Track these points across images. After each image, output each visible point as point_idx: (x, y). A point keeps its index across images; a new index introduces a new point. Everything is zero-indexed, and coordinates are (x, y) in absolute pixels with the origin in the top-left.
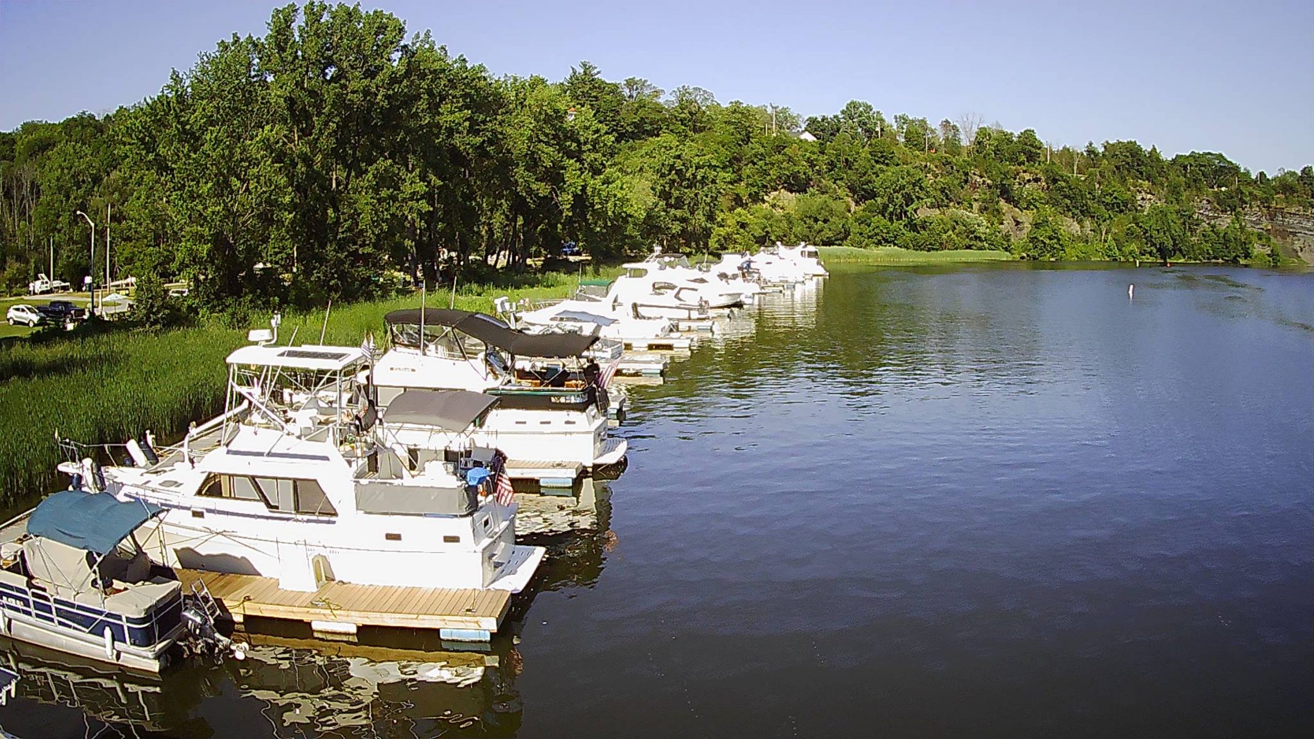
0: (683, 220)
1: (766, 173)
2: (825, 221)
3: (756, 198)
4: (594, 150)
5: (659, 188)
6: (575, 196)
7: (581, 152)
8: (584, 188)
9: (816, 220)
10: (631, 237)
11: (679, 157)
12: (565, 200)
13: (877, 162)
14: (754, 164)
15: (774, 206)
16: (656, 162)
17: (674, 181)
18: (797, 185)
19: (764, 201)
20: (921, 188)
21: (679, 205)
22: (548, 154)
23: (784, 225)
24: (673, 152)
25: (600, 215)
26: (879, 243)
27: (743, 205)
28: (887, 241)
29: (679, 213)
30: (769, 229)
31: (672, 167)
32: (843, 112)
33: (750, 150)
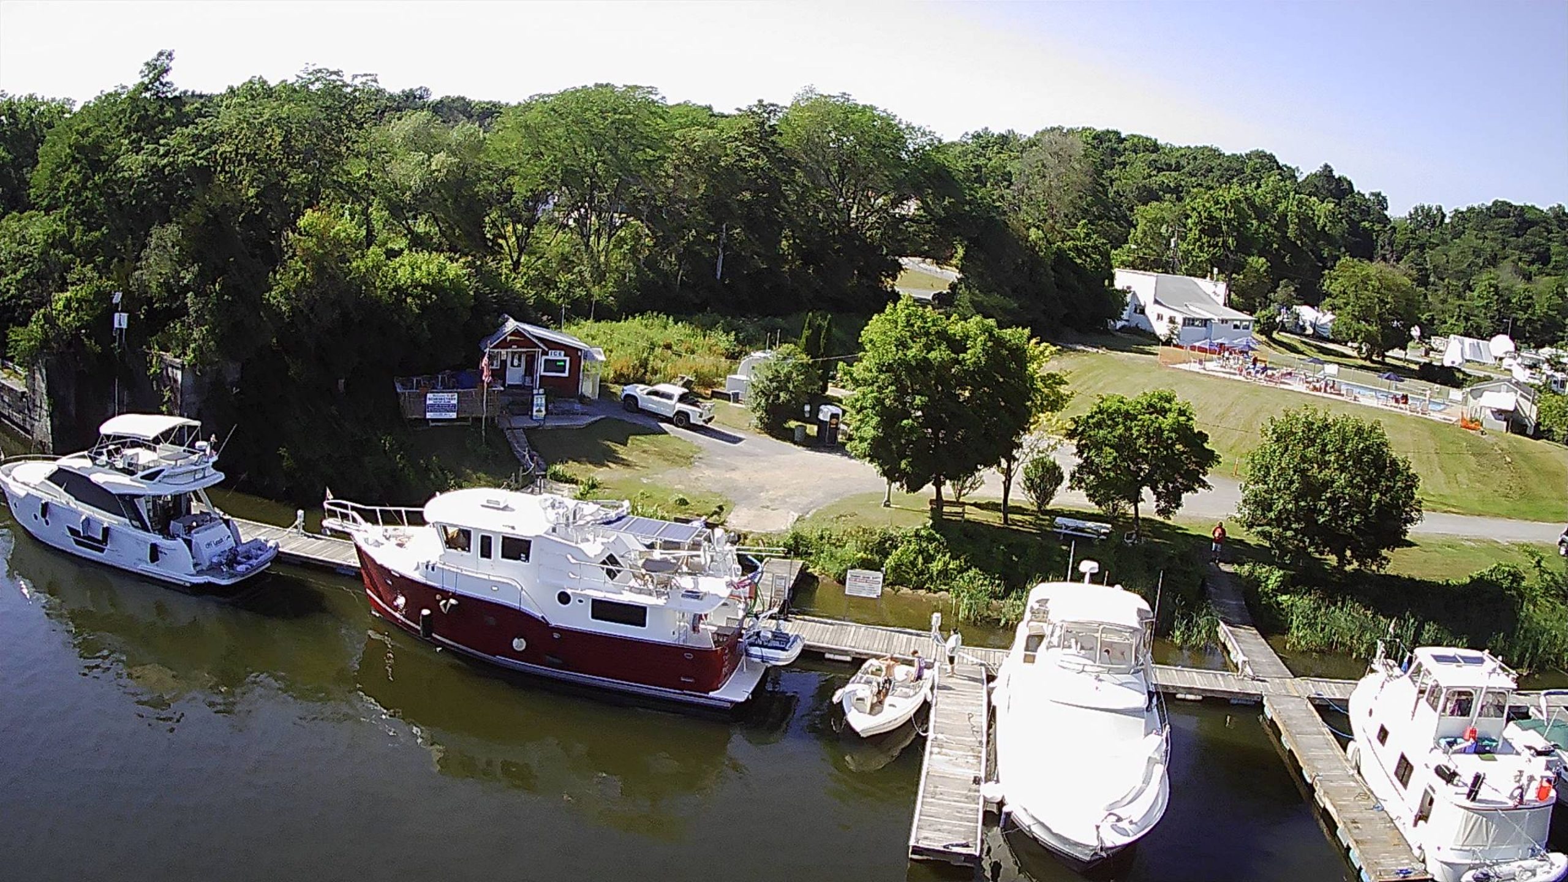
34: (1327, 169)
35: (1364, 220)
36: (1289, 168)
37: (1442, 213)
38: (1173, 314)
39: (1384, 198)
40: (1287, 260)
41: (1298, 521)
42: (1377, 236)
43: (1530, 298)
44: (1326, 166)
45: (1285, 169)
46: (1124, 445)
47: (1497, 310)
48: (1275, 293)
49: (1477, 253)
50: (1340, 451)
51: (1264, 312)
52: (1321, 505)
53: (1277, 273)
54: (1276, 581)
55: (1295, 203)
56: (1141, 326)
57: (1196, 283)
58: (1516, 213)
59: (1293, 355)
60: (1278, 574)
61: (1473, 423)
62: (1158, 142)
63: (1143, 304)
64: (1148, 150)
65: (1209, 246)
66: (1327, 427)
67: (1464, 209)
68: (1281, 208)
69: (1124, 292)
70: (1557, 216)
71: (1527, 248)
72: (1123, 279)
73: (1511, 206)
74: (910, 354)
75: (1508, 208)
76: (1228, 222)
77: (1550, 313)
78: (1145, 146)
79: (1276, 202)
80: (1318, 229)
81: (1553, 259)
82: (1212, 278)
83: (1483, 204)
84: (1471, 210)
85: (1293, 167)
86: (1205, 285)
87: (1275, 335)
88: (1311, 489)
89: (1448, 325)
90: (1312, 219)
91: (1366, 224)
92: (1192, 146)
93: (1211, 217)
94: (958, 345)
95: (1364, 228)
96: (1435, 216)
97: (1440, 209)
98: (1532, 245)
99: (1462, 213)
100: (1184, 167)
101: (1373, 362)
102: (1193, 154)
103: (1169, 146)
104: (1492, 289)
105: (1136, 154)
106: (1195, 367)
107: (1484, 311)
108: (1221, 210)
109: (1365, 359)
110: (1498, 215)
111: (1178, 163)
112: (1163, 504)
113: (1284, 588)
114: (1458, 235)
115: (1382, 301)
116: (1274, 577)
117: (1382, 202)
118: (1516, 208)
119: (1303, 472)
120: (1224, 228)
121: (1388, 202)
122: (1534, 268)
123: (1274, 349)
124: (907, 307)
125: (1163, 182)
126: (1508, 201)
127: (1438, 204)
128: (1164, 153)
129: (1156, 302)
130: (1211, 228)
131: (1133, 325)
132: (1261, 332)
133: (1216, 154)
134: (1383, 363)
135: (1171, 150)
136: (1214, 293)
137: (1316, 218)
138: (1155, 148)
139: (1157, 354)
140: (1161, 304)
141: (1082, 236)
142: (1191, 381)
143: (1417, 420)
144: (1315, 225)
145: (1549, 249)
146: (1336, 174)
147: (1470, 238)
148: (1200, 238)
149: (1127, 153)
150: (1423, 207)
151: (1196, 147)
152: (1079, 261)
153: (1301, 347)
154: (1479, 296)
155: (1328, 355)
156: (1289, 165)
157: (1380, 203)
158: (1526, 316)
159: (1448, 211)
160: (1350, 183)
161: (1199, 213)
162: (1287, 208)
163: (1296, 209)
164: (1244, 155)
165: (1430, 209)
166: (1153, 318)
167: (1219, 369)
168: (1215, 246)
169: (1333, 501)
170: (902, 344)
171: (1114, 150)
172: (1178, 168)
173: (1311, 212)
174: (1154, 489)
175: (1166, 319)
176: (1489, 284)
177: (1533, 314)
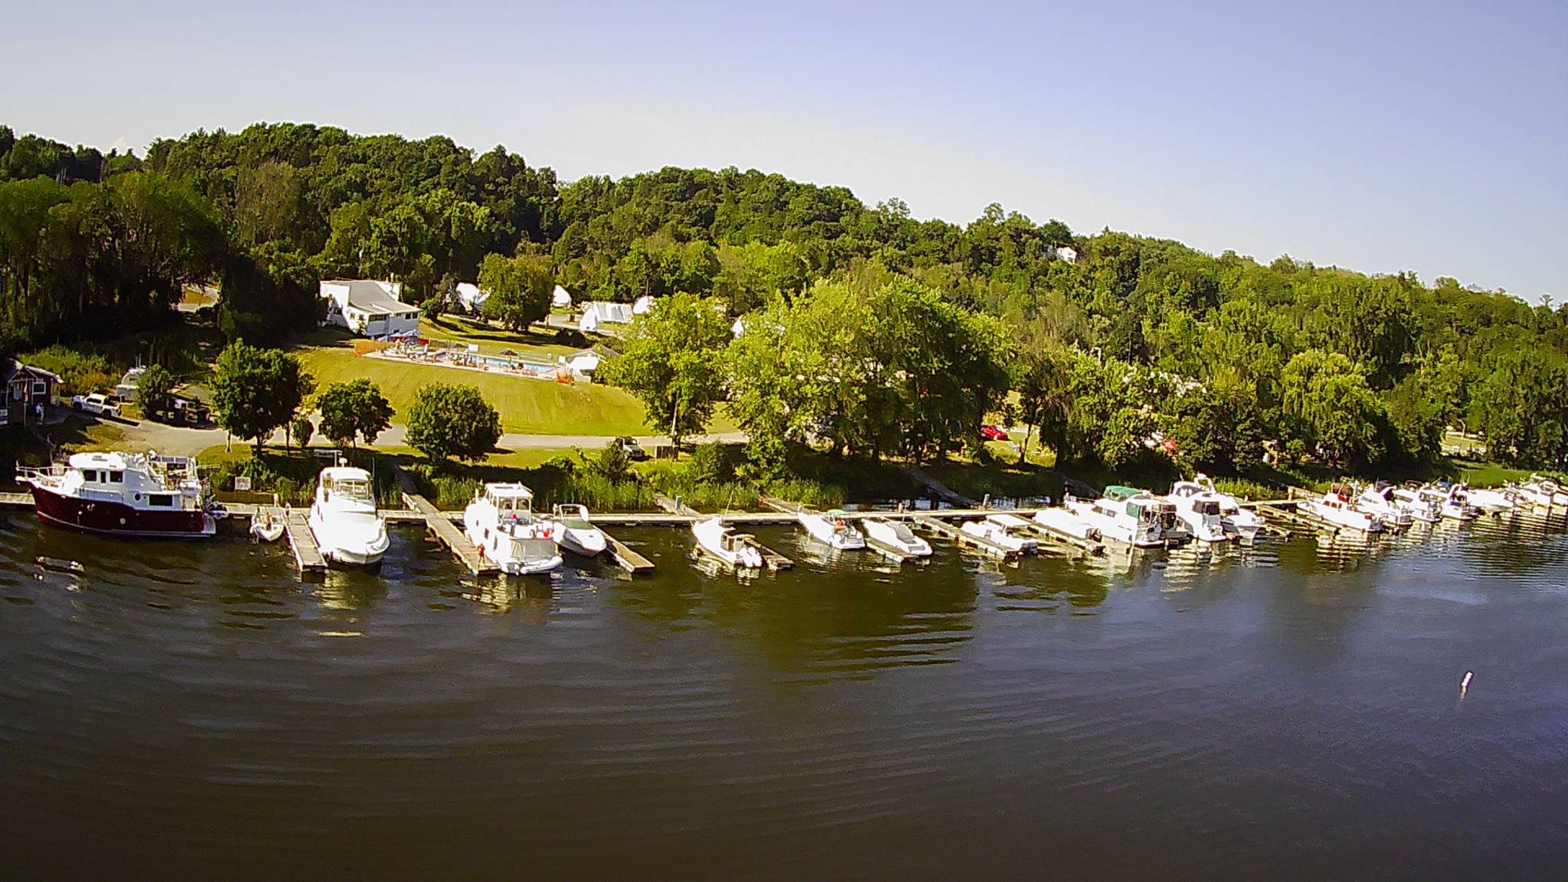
34: (501, 150)
35: (532, 195)
36: (465, 150)
37: (610, 182)
38: (362, 313)
39: (553, 173)
40: (450, 254)
41: (436, 439)
42: (543, 209)
43: (679, 262)
44: (500, 147)
45: (461, 151)
46: (346, 409)
47: (646, 274)
48: (439, 283)
49: (637, 218)
50: (455, 403)
51: (430, 301)
52: (447, 430)
53: (442, 265)
54: (429, 473)
55: (458, 210)
56: (340, 323)
57: (378, 286)
58: (685, 177)
59: (453, 332)
60: (430, 468)
61: (569, 379)
62: (349, 133)
63: (340, 306)
64: (339, 142)
65: (388, 254)
66: (448, 392)
67: (633, 177)
68: (447, 214)
69: (326, 300)
70: (729, 179)
71: (690, 211)
72: (327, 289)
73: (680, 171)
74: (247, 371)
75: (677, 174)
76: (402, 235)
77: (698, 273)
78: (336, 138)
79: (441, 210)
80: (476, 229)
82: (390, 281)
83: (651, 171)
84: (639, 177)
85: (469, 149)
86: (385, 286)
87: (439, 318)
88: (441, 423)
89: (600, 290)
90: (471, 221)
91: (533, 199)
92: (378, 136)
93: (390, 232)
94: (267, 365)
95: (532, 203)
96: (602, 185)
97: (607, 178)
98: (697, 208)
99: (630, 180)
100: (370, 158)
101: (519, 332)
102: (377, 144)
103: (357, 137)
104: (642, 256)
105: (328, 146)
106: (378, 354)
107: (633, 276)
108: (397, 225)
109: (512, 331)
110: (665, 180)
111: (364, 155)
112: (367, 438)
113: (434, 475)
114: (622, 202)
116: (428, 470)
117: (551, 176)
118: (685, 173)
119: (436, 415)
120: (399, 239)
122: (693, 231)
123: (439, 329)
124: (240, 346)
125: (351, 179)
126: (678, 166)
127: (606, 174)
128: (353, 144)
129: (350, 304)
130: (389, 240)
131: (334, 322)
132: (428, 316)
133: (398, 141)
134: (527, 333)
135: (359, 139)
136: (391, 292)
137: (474, 221)
138: (344, 139)
139: (353, 347)
140: (353, 306)
141: (299, 261)
142: (376, 365)
143: (526, 380)
144: (474, 226)
145: (714, 210)
146: (508, 154)
147: (634, 204)
148: (381, 249)
149: (320, 146)
150: (592, 177)
151: (381, 136)
152: (298, 282)
153: (460, 325)
155: (482, 329)
156: (465, 147)
157: (549, 178)
158: (674, 277)
159: (616, 180)
160: (522, 160)
161: (381, 229)
162: (451, 214)
163: (458, 214)
164: (424, 141)
165: (598, 179)
166: (347, 316)
167: (394, 355)
168: (392, 254)
169: (453, 428)
170: (241, 367)
171: (309, 144)
172: (364, 160)
173: (470, 216)
174: (362, 431)
175: (357, 317)
176: (642, 250)
177: (681, 275)
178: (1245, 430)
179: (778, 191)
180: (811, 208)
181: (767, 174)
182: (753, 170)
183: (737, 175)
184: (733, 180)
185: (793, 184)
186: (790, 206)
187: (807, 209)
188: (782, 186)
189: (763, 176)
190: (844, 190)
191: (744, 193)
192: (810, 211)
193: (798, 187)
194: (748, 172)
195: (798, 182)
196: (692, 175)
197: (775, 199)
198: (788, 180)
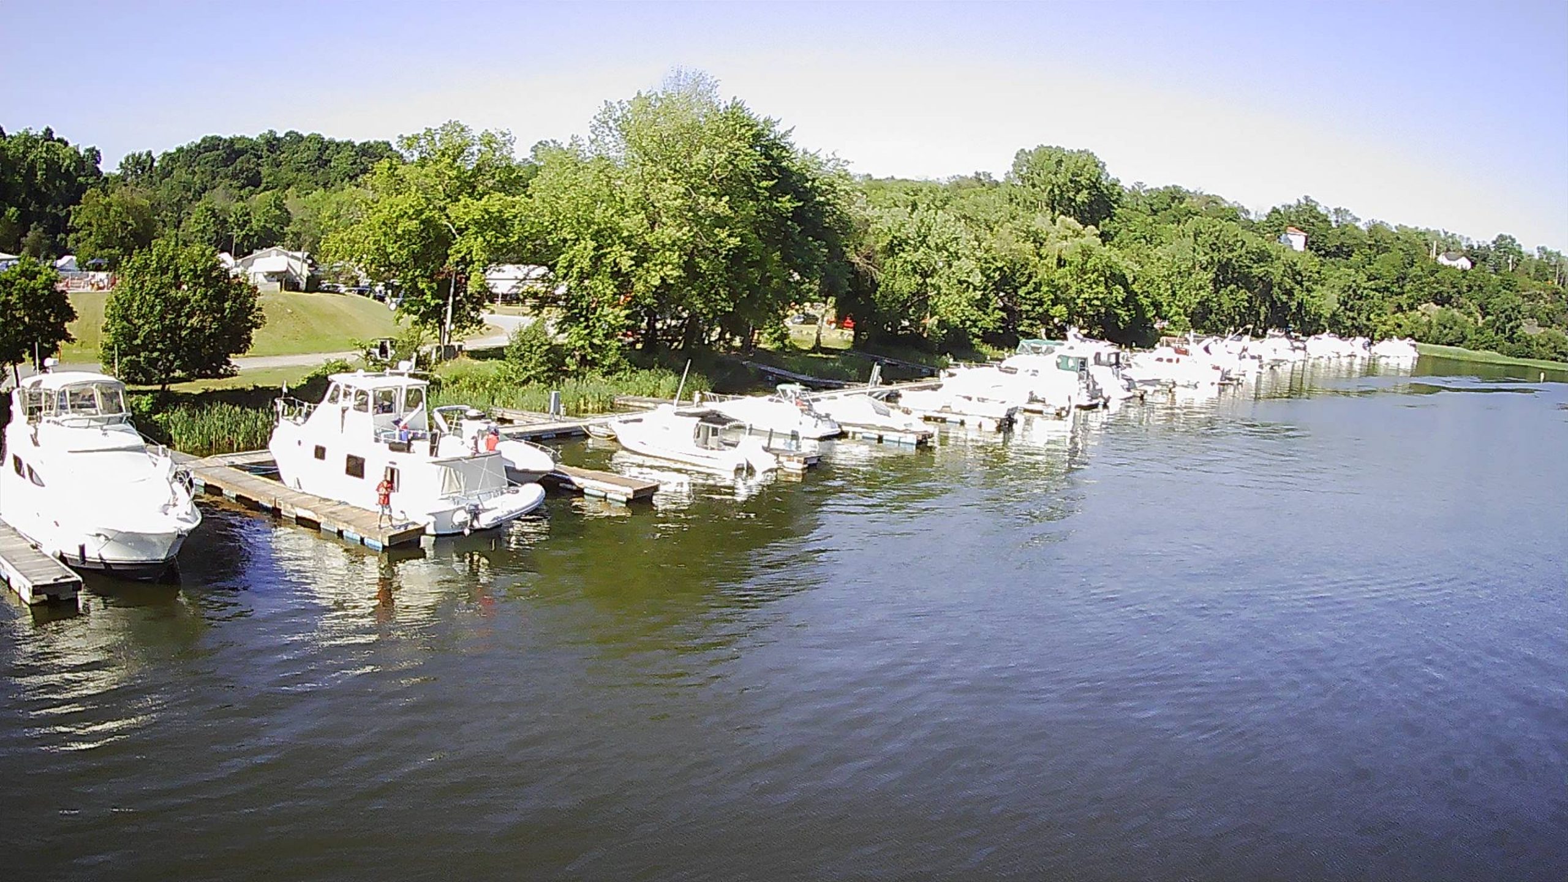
0: (1354, 319)
1: (1421, 290)
2: (1451, 328)
3: (1412, 307)
4: (1309, 280)
5: (1342, 299)
6: (1298, 303)
7: (1302, 281)
8: (1302, 300)
9: (1445, 327)
10: (1323, 326)
11: (1354, 281)
12: (1294, 305)
13: (1504, 288)
14: (1414, 282)
15: (1423, 314)
16: (1342, 283)
17: (1350, 295)
18: (1442, 300)
19: (1418, 310)
20: (1519, 312)
21: (1352, 309)
22: (1288, 283)
23: (1426, 329)
24: (1352, 279)
25: (1308, 313)
26: (1486, 348)
27: (1403, 311)
28: (1491, 347)
29: (1351, 314)
30: (1414, 330)
31: (1350, 287)
32: (1494, 242)
33: (1415, 271)
34: (47, 132)
35: (80, 176)
37: (152, 158)
39: (98, 152)
43: (248, 214)
44: (48, 129)
47: (215, 232)
54: (147, 404)
58: (226, 145)
67: (173, 151)
70: (268, 142)
71: (237, 175)
73: (221, 139)
75: (218, 142)
77: (268, 225)
81: (265, 181)
83: (193, 142)
84: (180, 150)
91: (82, 179)
95: (81, 184)
96: (145, 161)
97: (149, 154)
98: (242, 171)
99: (170, 154)
107: (200, 235)
110: (206, 150)
114: (167, 175)
115: (124, 223)
117: (95, 155)
118: (225, 141)
121: (101, 155)
122: (245, 191)
126: (218, 135)
127: (148, 149)
144: (60, 167)
145: (259, 173)
146: (55, 136)
147: (181, 174)
150: (134, 155)
154: (195, 222)
157: (94, 157)
158: (244, 232)
159: (157, 155)
160: (66, 142)
165: (140, 155)
176: (206, 208)
177: (251, 229)
178: (1029, 293)
179: (319, 149)
180: (355, 163)
181: (305, 135)
182: (291, 132)
183: (275, 139)
184: (273, 143)
185: (331, 142)
186: (332, 164)
187: (352, 164)
188: (323, 145)
189: (301, 137)
190: (384, 143)
191: (285, 155)
192: (354, 166)
193: (338, 145)
194: (287, 135)
195: (338, 140)
196: (232, 141)
197: (318, 157)
198: (327, 138)
